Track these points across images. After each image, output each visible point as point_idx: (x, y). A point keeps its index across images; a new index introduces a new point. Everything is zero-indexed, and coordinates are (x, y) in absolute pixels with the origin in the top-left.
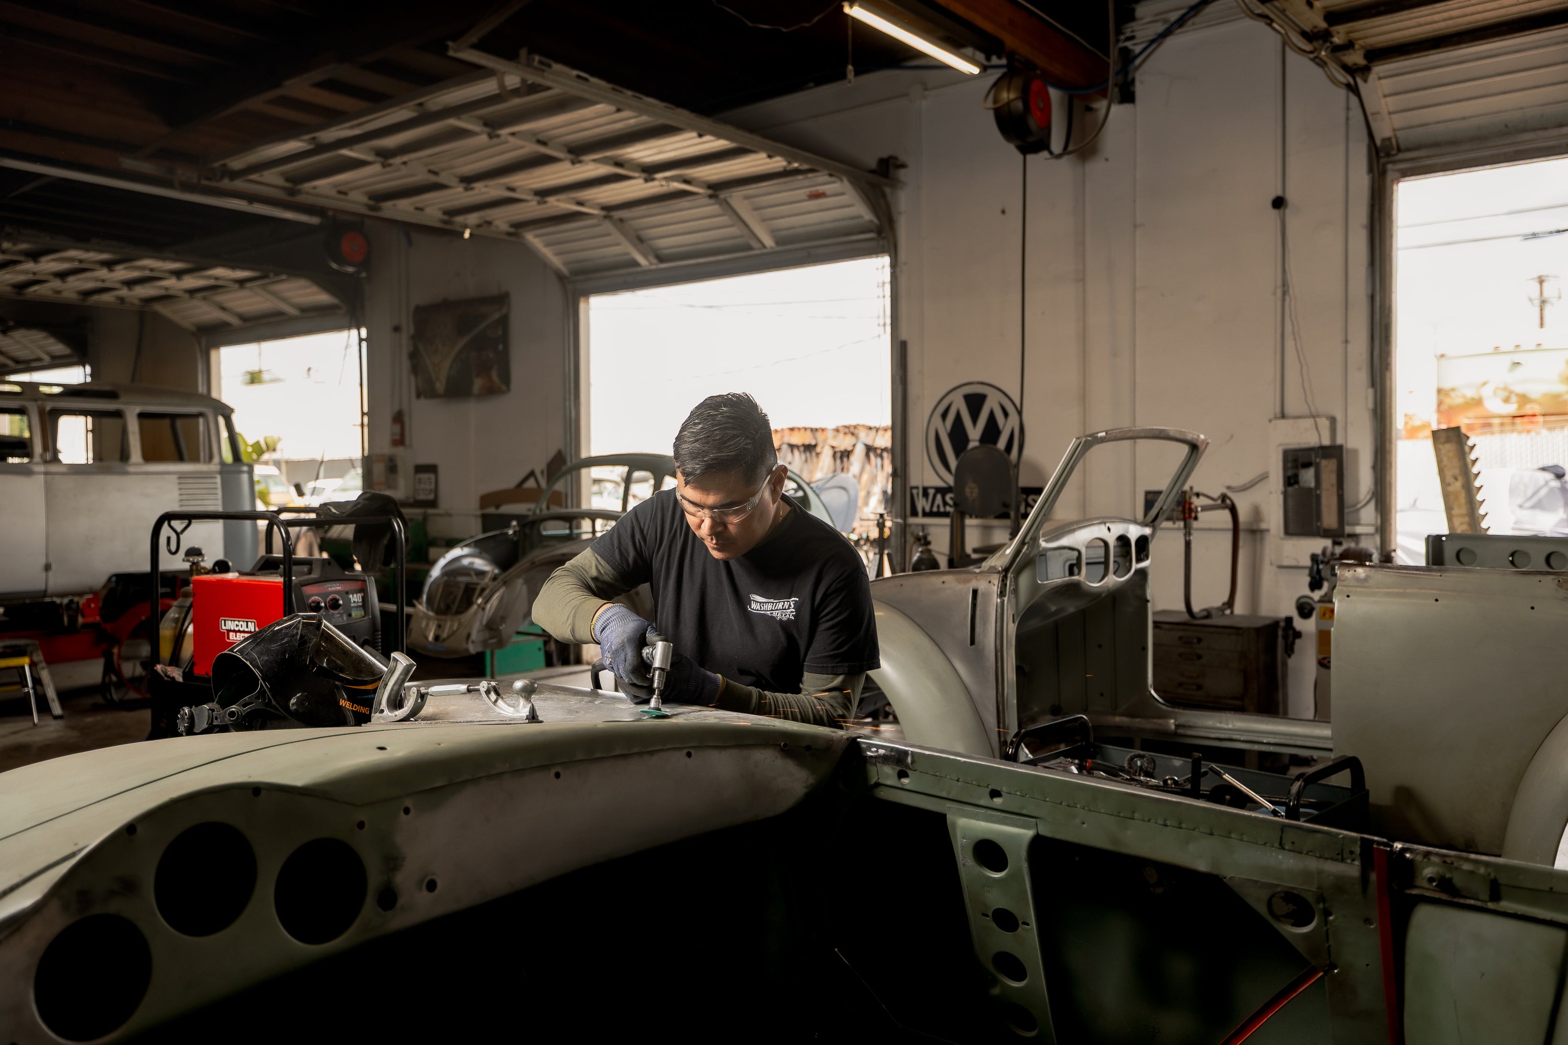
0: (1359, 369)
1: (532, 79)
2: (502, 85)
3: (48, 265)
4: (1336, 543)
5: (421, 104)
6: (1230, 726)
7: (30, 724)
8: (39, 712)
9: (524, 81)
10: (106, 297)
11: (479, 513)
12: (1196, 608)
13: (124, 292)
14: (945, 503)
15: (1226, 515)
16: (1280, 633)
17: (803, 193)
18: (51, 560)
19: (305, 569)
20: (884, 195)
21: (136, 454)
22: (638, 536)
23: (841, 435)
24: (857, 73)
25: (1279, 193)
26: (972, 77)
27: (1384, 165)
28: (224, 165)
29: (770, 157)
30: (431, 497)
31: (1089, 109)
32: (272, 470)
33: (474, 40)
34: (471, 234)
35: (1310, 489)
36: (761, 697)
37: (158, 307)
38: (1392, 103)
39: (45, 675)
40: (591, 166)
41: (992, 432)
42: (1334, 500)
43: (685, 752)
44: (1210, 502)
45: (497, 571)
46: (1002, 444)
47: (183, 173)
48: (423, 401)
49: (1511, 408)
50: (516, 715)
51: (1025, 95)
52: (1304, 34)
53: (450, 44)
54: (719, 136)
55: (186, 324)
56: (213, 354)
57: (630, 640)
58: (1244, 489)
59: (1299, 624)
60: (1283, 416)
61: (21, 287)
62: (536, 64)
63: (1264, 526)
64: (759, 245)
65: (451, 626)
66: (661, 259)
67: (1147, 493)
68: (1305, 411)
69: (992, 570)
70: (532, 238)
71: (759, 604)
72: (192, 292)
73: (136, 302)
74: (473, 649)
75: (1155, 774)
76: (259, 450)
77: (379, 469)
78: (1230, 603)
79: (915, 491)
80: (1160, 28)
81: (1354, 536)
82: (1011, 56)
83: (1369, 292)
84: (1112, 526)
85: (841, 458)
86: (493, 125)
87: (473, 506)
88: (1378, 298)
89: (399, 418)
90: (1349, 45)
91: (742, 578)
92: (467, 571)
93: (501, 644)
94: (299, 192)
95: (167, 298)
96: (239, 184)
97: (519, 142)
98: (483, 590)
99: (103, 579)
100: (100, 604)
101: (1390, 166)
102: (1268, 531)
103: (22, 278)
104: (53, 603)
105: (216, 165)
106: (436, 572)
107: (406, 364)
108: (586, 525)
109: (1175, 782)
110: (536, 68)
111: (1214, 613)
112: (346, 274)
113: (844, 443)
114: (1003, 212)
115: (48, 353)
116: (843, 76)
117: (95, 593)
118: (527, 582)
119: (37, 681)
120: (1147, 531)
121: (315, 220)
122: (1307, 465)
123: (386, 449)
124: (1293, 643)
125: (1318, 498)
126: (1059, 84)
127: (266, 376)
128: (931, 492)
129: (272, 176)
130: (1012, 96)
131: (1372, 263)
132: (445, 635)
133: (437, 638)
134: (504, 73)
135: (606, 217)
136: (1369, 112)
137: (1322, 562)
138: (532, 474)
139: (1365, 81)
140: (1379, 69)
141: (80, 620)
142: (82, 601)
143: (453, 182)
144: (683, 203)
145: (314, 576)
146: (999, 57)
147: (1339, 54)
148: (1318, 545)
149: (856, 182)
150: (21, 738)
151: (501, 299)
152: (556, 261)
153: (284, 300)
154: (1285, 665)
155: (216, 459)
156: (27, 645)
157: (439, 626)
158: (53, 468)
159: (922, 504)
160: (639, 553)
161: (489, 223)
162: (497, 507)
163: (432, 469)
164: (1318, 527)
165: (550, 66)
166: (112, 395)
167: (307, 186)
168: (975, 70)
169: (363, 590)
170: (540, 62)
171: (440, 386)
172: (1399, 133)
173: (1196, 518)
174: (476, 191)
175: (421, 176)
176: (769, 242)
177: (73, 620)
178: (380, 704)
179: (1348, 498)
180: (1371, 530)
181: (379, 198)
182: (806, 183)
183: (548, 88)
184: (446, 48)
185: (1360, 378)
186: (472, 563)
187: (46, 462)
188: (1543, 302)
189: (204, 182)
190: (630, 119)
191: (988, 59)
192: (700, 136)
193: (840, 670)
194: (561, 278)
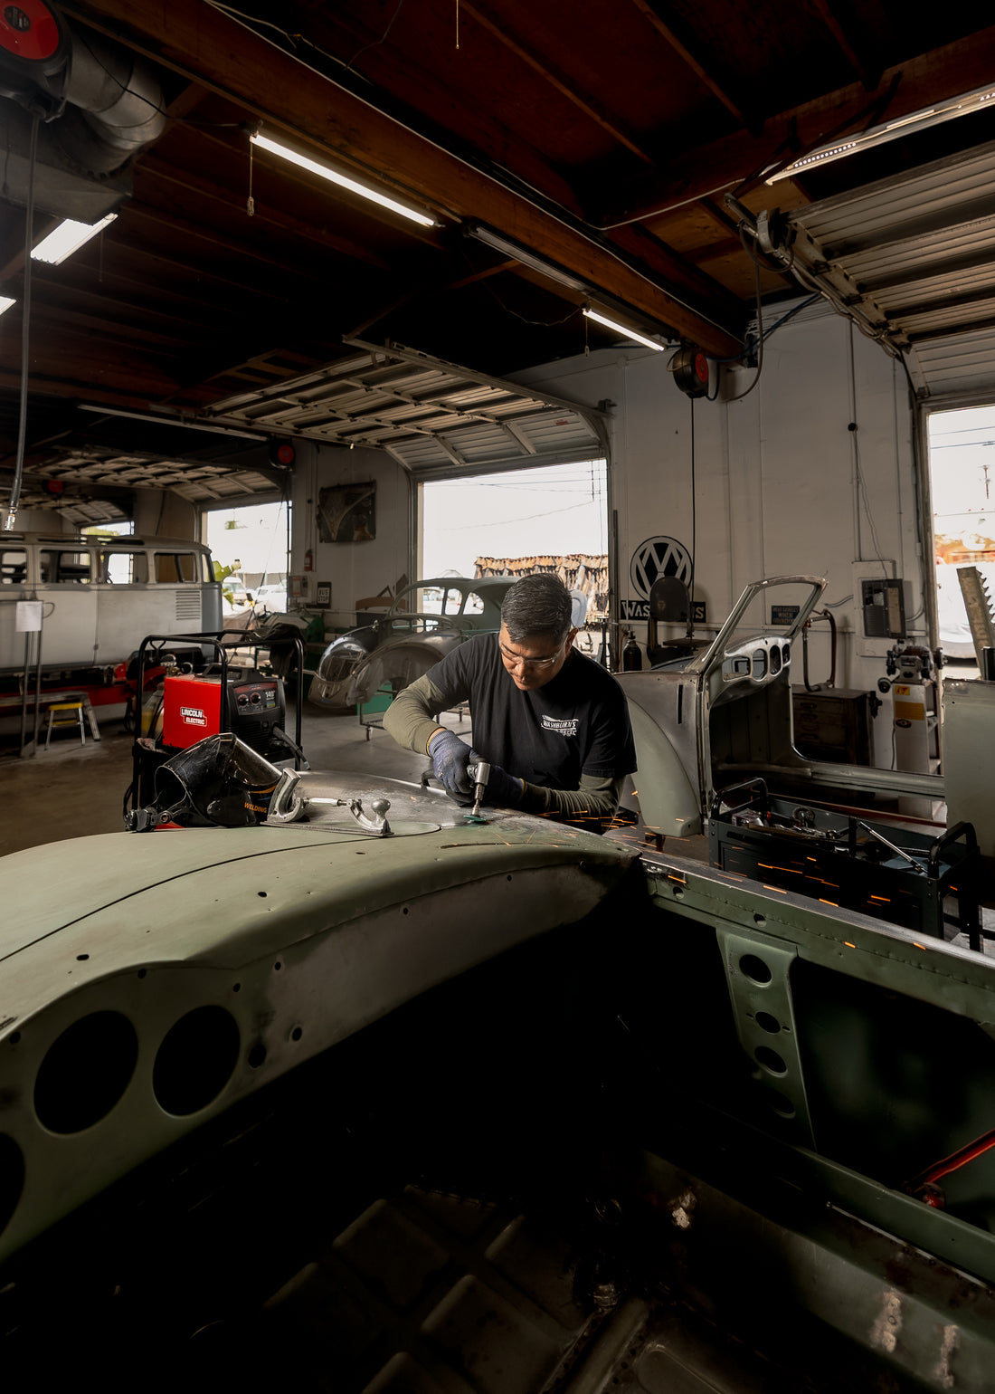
0: (910, 531)
1: (392, 356)
2: (374, 360)
3: (110, 465)
4: (899, 642)
5: (326, 372)
6: (850, 775)
7: (79, 745)
8: (86, 736)
9: (387, 357)
10: (143, 483)
11: (355, 612)
12: (812, 683)
13: (154, 480)
14: (643, 611)
15: (827, 622)
16: (867, 701)
17: (553, 422)
18: (99, 642)
19: (237, 675)
20: (602, 423)
21: (152, 579)
22: (461, 669)
23: (570, 561)
24: (591, 350)
25: (853, 421)
26: (659, 352)
27: (920, 404)
28: (210, 408)
29: (534, 401)
30: (327, 601)
31: (729, 371)
32: (237, 580)
33: (358, 333)
34: (354, 447)
35: (880, 607)
36: (553, 796)
37: (173, 489)
38: (925, 366)
39: (91, 714)
40: (427, 407)
41: (672, 567)
42: (898, 614)
43: (506, 876)
44: (817, 615)
45: (364, 651)
46: (678, 575)
47: (186, 413)
48: (324, 544)
49: (982, 547)
50: (374, 828)
51: (693, 362)
52: (871, 324)
53: (344, 336)
54: (504, 389)
55: (188, 498)
56: (204, 515)
57: (458, 759)
58: (836, 605)
59: (880, 695)
60: (861, 561)
61: (95, 477)
62: (395, 347)
63: (851, 630)
64: (526, 452)
65: (336, 688)
66: (467, 461)
67: (773, 607)
68: (874, 556)
69: (692, 673)
70: (390, 448)
71: (549, 722)
72: (192, 480)
73: (161, 485)
74: (349, 703)
75: (816, 823)
76: (229, 572)
77: (297, 584)
78: (832, 680)
79: (623, 603)
80: (773, 323)
81: (912, 638)
82: (683, 339)
83: (914, 482)
84: (768, 640)
85: (571, 574)
86: (368, 383)
87: (353, 606)
88: (920, 487)
89: (309, 554)
90: (899, 331)
91: (538, 703)
92: (348, 652)
93: (366, 700)
94: (254, 423)
95: (178, 483)
96: (219, 419)
97: (384, 393)
98: (357, 665)
99: (130, 654)
100: (127, 670)
101: (923, 405)
102: (854, 633)
103: (95, 472)
104: (99, 669)
105: (206, 408)
106: (327, 653)
107: (314, 522)
108: (420, 623)
109: (835, 834)
110: (395, 350)
111: (823, 687)
112: (281, 470)
113: (573, 565)
114: (677, 432)
115: (111, 515)
116: (583, 351)
117: (124, 663)
118: (383, 660)
119: (86, 717)
120: (789, 641)
121: (264, 439)
122: (878, 591)
123: (302, 573)
124: (877, 709)
125: (887, 612)
126: (712, 356)
127: (237, 524)
128: (634, 604)
129: (238, 414)
130: (684, 364)
131: (915, 464)
132: (332, 694)
133: (327, 695)
134: (376, 353)
135: (434, 436)
136: (910, 373)
137: (895, 656)
138: (387, 589)
139: (908, 353)
140: (916, 346)
141: (114, 679)
142: (115, 668)
143: (345, 416)
144: (481, 427)
145: (243, 680)
146: (676, 341)
147: (892, 337)
148: (890, 644)
149: (586, 415)
150: (73, 755)
151: (371, 484)
152: (405, 462)
153: (245, 484)
154: (871, 722)
155: (200, 581)
156: (80, 695)
157: (328, 688)
158: (103, 587)
159: (628, 611)
160: (461, 680)
161: (365, 440)
162: (366, 609)
163: (328, 585)
164: (888, 632)
165: (403, 348)
166: (140, 543)
167: (259, 419)
168: (662, 349)
169: (275, 689)
170: (397, 346)
171: (334, 536)
172: (928, 384)
173: (810, 626)
174: (358, 422)
175: (325, 413)
176: (532, 450)
177: (109, 680)
178: (274, 807)
179: (907, 614)
180: (923, 634)
181: (301, 426)
182: (556, 415)
183: (402, 361)
184: (342, 339)
185: (910, 537)
186: (350, 647)
187: (99, 583)
188: (988, 481)
189: (198, 418)
190: (451, 379)
191: (670, 342)
192: (493, 389)
193: (610, 774)
194: (406, 471)
